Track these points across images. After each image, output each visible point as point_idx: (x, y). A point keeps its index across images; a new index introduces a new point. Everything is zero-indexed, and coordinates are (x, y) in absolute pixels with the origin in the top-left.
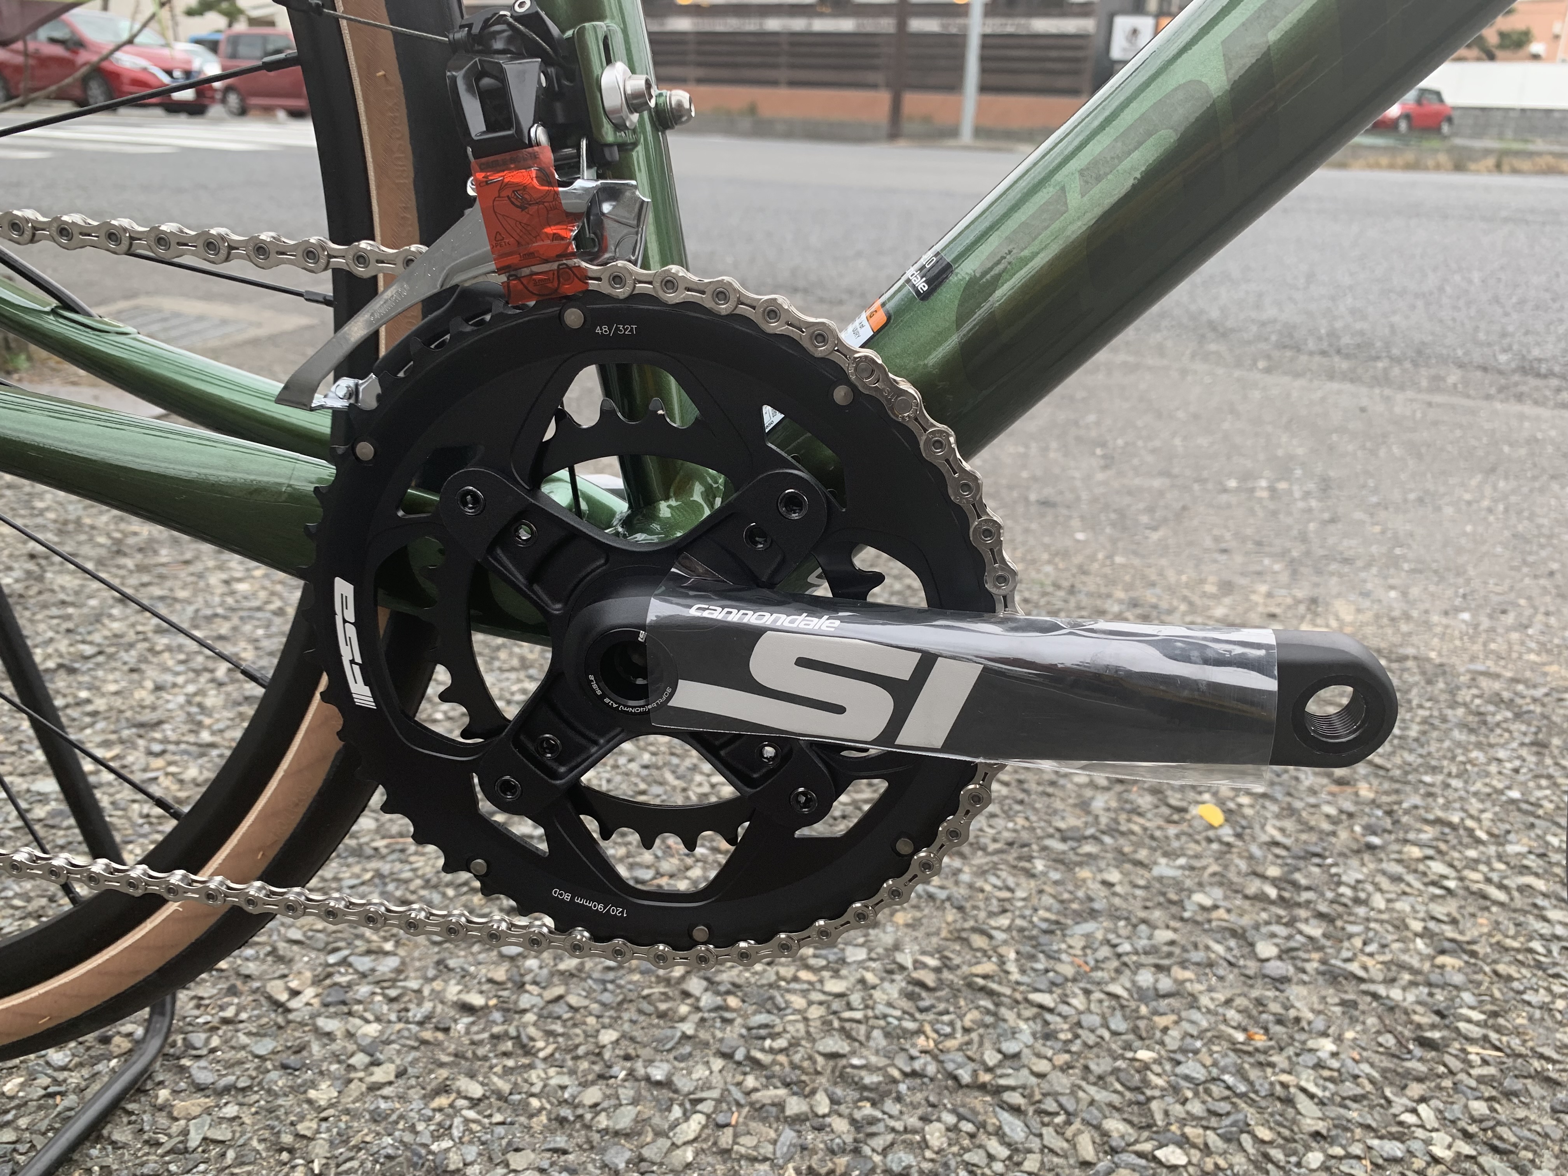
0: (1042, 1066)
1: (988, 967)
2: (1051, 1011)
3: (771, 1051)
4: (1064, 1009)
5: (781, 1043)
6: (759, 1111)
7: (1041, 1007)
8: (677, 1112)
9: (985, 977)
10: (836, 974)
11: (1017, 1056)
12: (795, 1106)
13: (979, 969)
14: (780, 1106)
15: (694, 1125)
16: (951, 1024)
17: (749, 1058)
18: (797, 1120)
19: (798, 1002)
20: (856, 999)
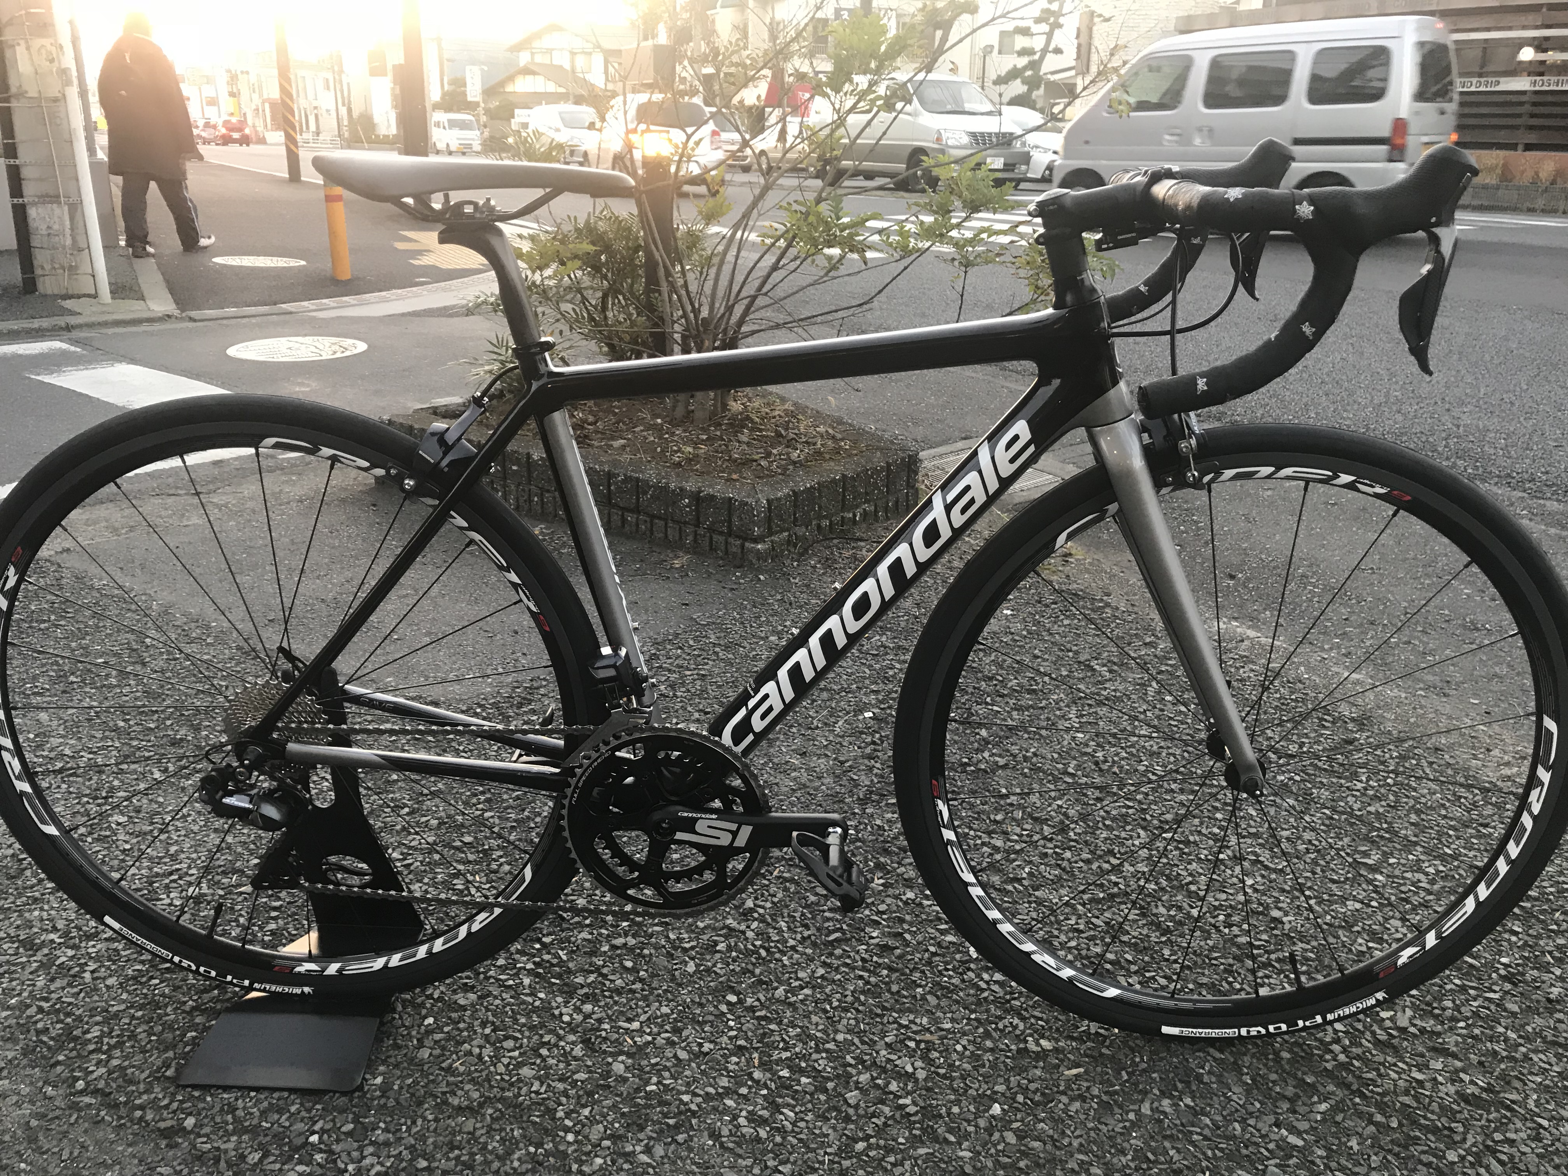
0: (1527, 1150)
1: (1514, 1096)
2: (1545, 1129)
3: (1372, 1091)
4: (1554, 1131)
5: (1379, 1090)
6: (1360, 1115)
7: (1541, 1126)
8: (1315, 1099)
9: (1513, 1102)
10: (1420, 1071)
11: (1514, 1141)
12: (1379, 1118)
13: (1511, 1097)
14: (1371, 1115)
15: (1323, 1107)
16: (1481, 1115)
17: (1358, 1090)
18: (1377, 1124)
19: (1393, 1075)
20: (1428, 1085)
